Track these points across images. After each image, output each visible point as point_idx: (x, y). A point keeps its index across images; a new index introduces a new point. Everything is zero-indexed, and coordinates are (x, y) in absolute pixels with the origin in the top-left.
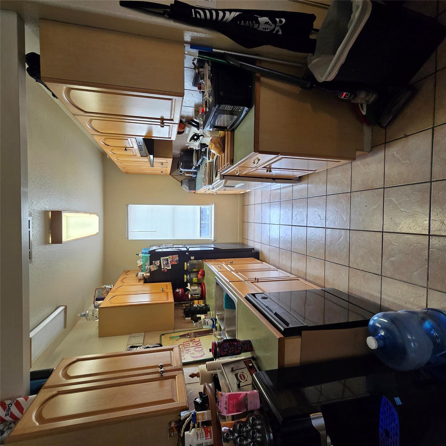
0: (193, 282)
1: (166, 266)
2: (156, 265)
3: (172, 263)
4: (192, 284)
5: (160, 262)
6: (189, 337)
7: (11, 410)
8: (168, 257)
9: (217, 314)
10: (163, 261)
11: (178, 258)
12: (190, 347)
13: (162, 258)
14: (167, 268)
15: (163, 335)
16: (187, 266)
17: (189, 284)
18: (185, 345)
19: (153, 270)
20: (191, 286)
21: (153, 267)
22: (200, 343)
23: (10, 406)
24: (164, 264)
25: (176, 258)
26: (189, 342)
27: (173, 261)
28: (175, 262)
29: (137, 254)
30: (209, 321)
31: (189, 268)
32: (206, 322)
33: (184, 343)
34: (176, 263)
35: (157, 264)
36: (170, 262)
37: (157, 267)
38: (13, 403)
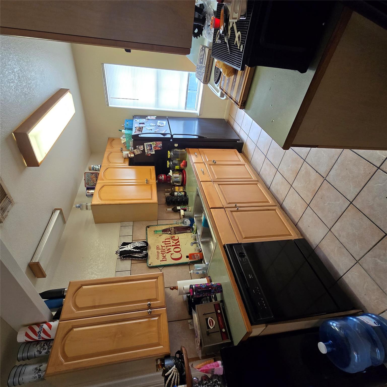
0: (175, 169)
1: (150, 151)
2: (139, 149)
3: (156, 149)
4: (174, 171)
5: (144, 147)
6: (170, 232)
7: (41, 336)
8: (151, 143)
9: (195, 216)
10: (147, 146)
11: (161, 144)
12: (170, 246)
13: (145, 144)
14: (150, 152)
15: (148, 227)
16: (171, 155)
17: (171, 171)
18: (167, 243)
19: (137, 154)
20: (173, 174)
21: (137, 151)
22: (178, 242)
23: (40, 333)
24: (148, 149)
25: (160, 144)
26: (169, 239)
27: (156, 147)
28: (158, 148)
29: (119, 130)
30: (187, 220)
31: (172, 157)
32: (185, 222)
33: (167, 240)
34: (160, 149)
35: (141, 149)
36: (154, 147)
37: (141, 151)
38: (41, 331)
